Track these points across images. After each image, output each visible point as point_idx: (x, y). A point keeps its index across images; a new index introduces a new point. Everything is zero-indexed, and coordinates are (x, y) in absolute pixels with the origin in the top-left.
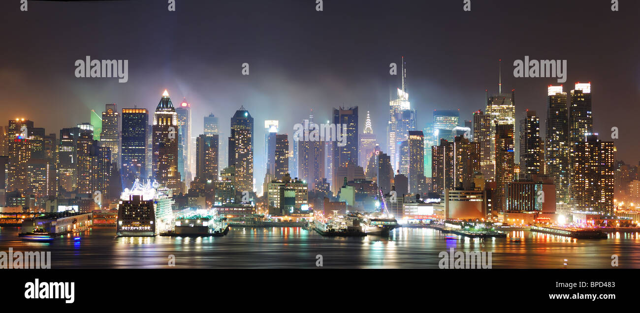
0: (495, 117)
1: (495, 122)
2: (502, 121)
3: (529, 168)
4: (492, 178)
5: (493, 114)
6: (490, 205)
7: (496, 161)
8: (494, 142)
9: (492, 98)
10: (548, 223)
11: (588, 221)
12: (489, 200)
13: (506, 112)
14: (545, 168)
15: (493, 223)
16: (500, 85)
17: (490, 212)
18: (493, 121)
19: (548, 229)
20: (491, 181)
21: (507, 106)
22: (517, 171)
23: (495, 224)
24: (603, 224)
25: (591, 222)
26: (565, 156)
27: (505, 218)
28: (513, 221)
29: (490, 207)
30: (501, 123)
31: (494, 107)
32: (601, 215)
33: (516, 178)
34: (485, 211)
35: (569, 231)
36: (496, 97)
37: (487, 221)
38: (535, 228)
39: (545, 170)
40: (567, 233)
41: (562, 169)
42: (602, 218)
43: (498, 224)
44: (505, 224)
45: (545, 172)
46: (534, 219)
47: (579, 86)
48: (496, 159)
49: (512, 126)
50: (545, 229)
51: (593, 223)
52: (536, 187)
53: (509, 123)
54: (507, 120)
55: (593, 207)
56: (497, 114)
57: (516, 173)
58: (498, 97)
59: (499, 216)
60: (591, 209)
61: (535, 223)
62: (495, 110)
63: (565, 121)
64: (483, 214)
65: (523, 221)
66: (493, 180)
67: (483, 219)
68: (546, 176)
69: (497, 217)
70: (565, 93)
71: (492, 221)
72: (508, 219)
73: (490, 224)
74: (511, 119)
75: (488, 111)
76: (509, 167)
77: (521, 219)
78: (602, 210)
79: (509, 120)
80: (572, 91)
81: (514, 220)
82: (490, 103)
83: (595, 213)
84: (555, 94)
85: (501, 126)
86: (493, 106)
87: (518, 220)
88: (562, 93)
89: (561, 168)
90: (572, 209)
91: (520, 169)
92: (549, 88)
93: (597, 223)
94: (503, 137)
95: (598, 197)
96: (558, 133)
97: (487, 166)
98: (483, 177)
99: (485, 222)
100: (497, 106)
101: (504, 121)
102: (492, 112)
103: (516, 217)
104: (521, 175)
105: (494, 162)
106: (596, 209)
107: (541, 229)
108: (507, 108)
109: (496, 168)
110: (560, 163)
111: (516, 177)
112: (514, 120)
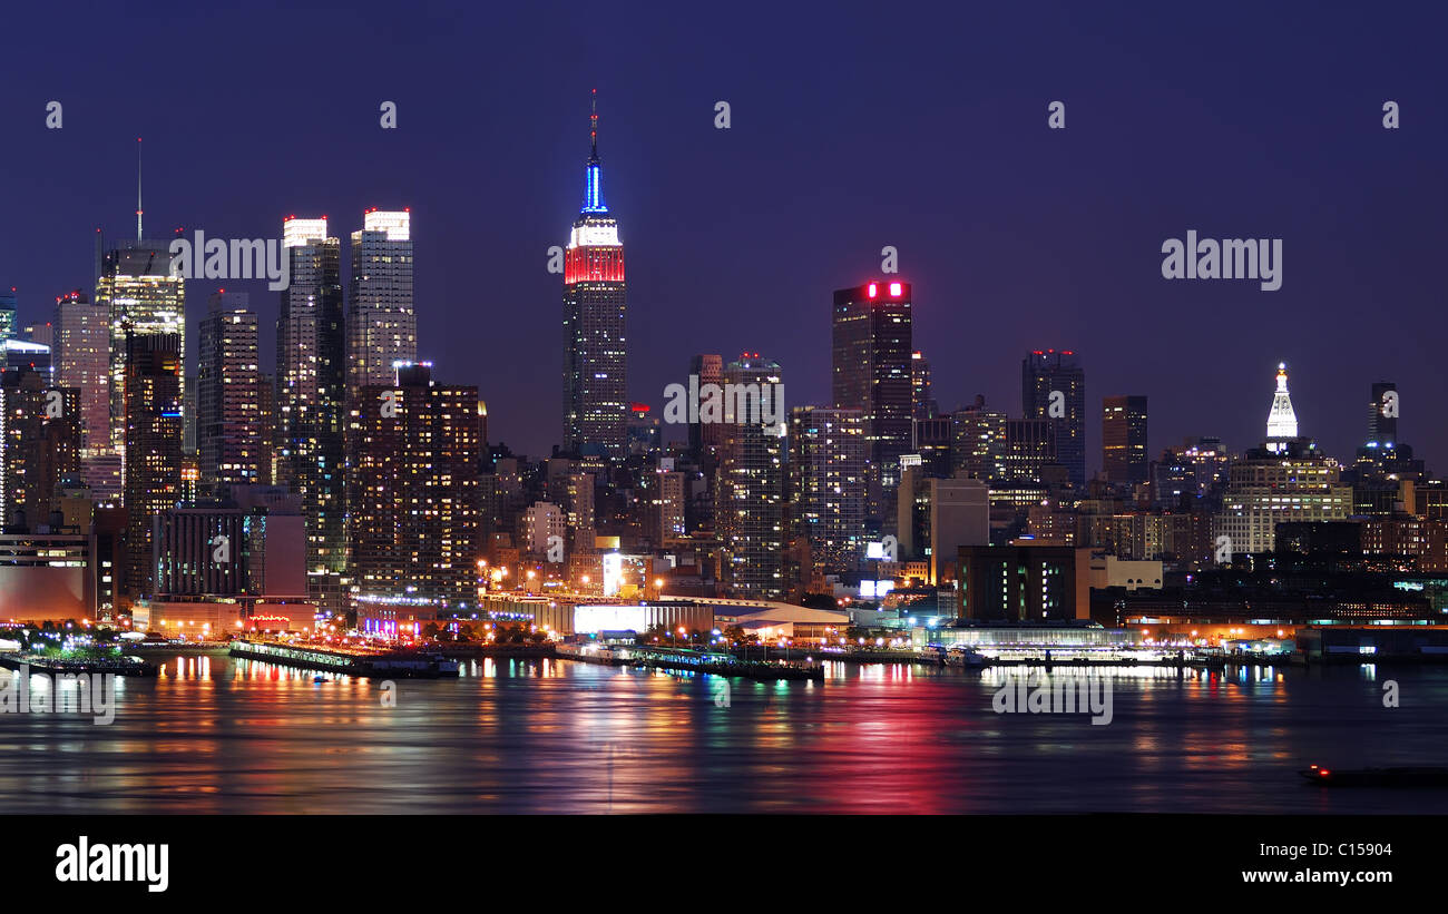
0: (125, 312)
1: (125, 326)
2: (146, 325)
3: (227, 466)
4: (116, 496)
5: (117, 302)
6: (107, 579)
7: (126, 444)
8: (122, 389)
9: (117, 255)
10: (282, 633)
11: (402, 627)
12: (107, 564)
13: (159, 297)
14: (274, 466)
15: (117, 633)
16: (140, 214)
17: (109, 599)
18: (118, 324)
19: (281, 651)
20: (111, 506)
21: (161, 278)
22: (191, 475)
23: (123, 635)
24: (446, 635)
25: (410, 628)
26: (334, 429)
27: (154, 617)
28: (176, 627)
29: (108, 586)
30: (142, 328)
31: (122, 280)
32: (440, 605)
33: (187, 498)
34: (93, 595)
35: (344, 656)
36: (127, 252)
37: (100, 628)
38: (243, 647)
39: (274, 472)
40: (339, 663)
41: (326, 471)
42: (443, 614)
43: (131, 635)
44: (152, 636)
45: (274, 477)
46: (242, 616)
47: (375, 220)
48: (127, 438)
49: (175, 337)
50: (273, 651)
51: (417, 631)
52: (246, 523)
53: (168, 331)
54: (161, 320)
55: (417, 583)
56: (131, 302)
57: (187, 482)
58: (135, 251)
59: (136, 611)
60: (410, 589)
61: (245, 632)
62: (123, 290)
63: (334, 326)
64: (87, 607)
65: (206, 626)
66: (116, 502)
67: (86, 622)
68: (275, 490)
69: (131, 613)
70: (335, 241)
71: (114, 628)
72: (163, 622)
73: (107, 635)
74: (173, 318)
75: (103, 292)
76: (166, 464)
77: (200, 620)
78: (442, 591)
79: (167, 319)
80: (356, 235)
81: (180, 624)
82: (109, 270)
83: (422, 601)
84: (303, 243)
85: (144, 339)
86: (117, 278)
87: (192, 623)
88: (324, 238)
89: (323, 465)
90: (355, 589)
91: (200, 468)
92: (287, 225)
93: (427, 631)
94: (147, 374)
95: (433, 554)
96: (313, 359)
97: (99, 459)
98: (86, 493)
99: (92, 631)
100: (130, 278)
101: (153, 324)
102: (114, 296)
103: (186, 616)
104: (202, 486)
105: (120, 449)
106: (426, 590)
107: (263, 649)
108: (162, 285)
109: (127, 466)
110: (317, 453)
111: (187, 494)
112: (181, 320)
